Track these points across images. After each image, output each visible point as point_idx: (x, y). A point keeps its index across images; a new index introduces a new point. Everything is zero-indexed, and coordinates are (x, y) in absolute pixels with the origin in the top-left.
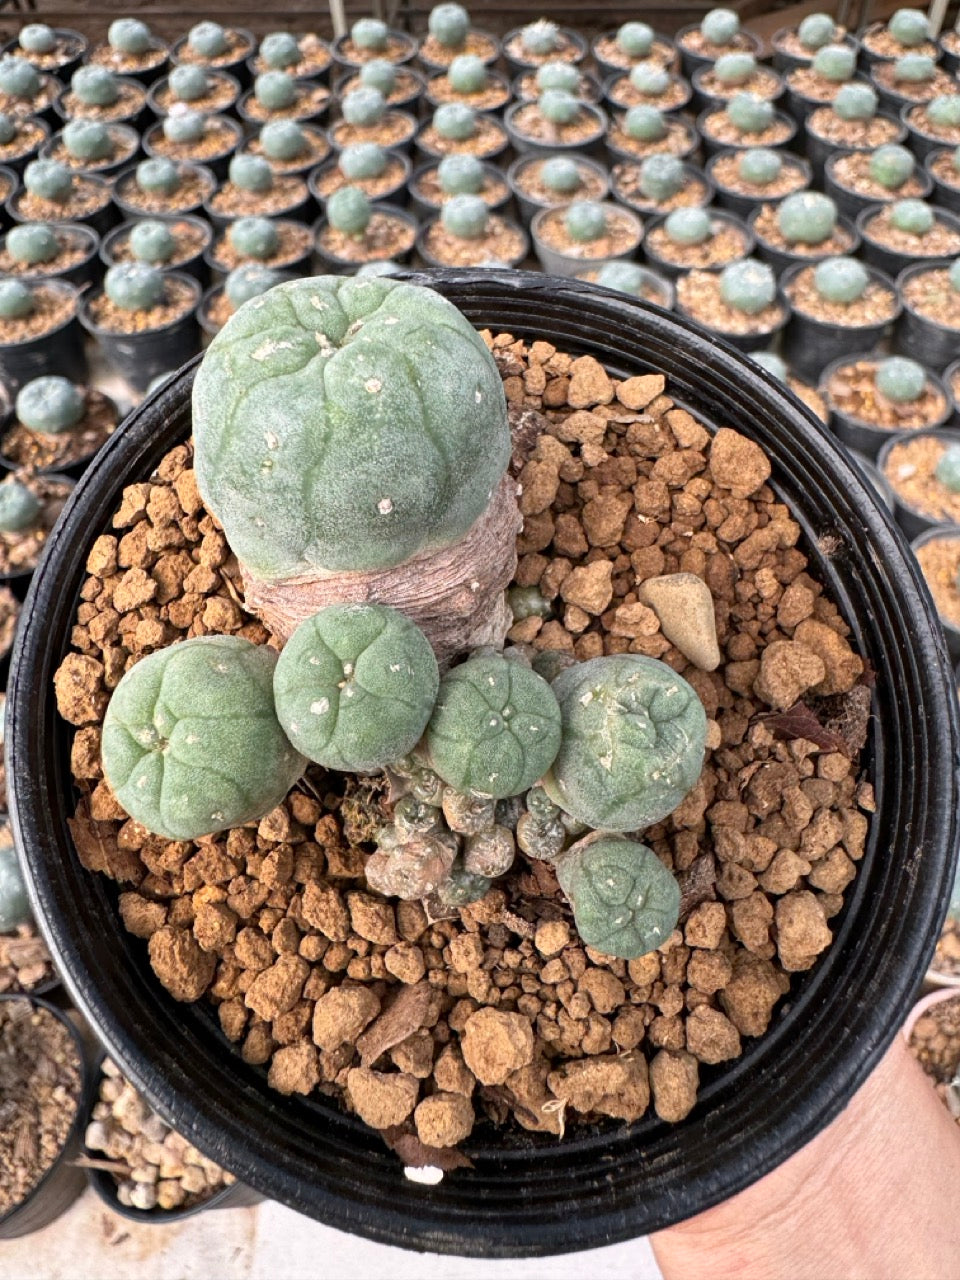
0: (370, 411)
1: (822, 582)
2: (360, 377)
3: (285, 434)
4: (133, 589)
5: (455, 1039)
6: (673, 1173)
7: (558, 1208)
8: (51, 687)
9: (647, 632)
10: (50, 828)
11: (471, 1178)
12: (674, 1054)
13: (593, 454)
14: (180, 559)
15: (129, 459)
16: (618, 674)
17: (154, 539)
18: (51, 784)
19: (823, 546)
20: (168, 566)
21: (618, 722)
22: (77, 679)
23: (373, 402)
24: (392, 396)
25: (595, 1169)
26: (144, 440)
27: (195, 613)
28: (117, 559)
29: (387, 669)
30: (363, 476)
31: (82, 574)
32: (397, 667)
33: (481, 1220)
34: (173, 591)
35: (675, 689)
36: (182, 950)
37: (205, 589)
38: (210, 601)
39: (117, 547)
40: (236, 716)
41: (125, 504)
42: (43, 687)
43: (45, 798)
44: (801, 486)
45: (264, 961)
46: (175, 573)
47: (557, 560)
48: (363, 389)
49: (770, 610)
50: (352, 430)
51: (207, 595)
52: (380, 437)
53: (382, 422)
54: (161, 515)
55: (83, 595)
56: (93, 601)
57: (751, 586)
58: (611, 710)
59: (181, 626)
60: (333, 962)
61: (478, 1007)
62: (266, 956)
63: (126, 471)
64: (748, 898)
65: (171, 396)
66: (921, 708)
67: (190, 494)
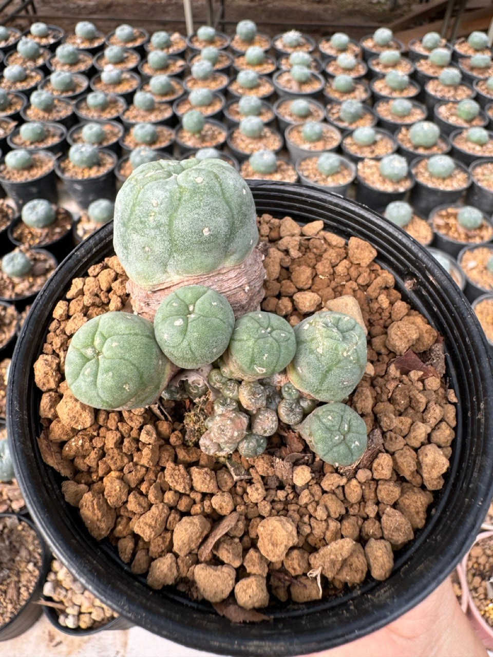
0: (199, 188)
1: (409, 302)
2: (193, 177)
4: (76, 322)
14: (99, 310)
15: (76, 265)
23: (200, 185)
24: (208, 183)
26: (84, 257)
28: (68, 311)
30: (196, 216)
31: (50, 319)
32: (215, 303)
36: (98, 503)
39: (68, 306)
40: (136, 334)
41: (73, 287)
42: (28, 369)
44: (392, 259)
45: (144, 508)
48: (195, 181)
50: (191, 196)
52: (203, 199)
53: (204, 193)
54: (90, 291)
55: (50, 329)
56: (55, 331)
60: (183, 505)
62: (145, 505)
64: (402, 449)
65: (97, 237)
66: (467, 339)
67: (105, 279)
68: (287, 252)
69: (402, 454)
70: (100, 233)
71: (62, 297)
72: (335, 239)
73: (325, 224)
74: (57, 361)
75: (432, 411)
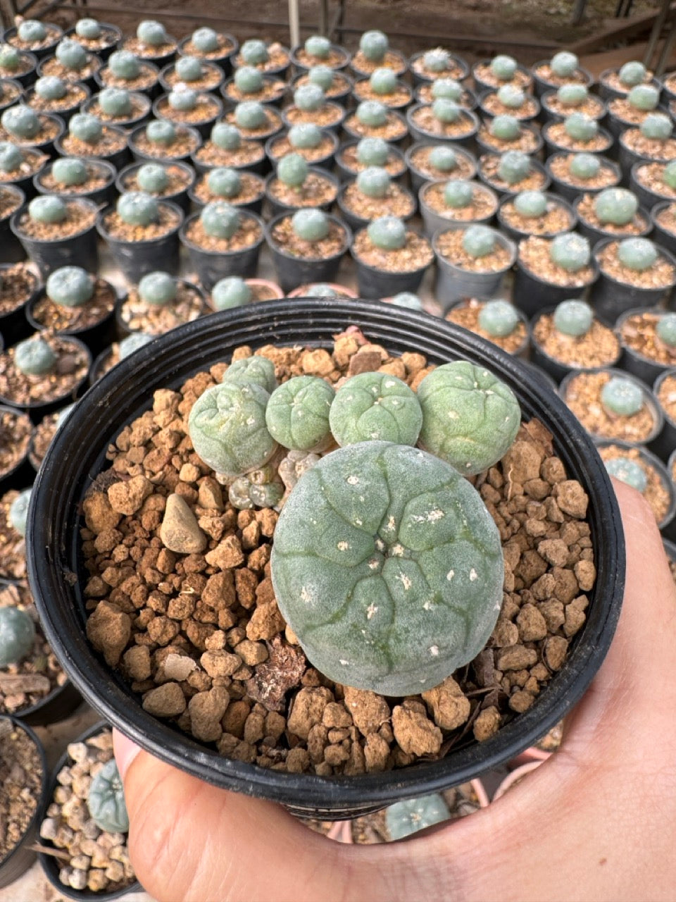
4: (553, 549)
5: (338, 369)
6: (250, 319)
8: (587, 491)
9: (208, 517)
11: (334, 330)
13: (217, 639)
16: (230, 430)
17: (549, 581)
19: (73, 578)
20: (534, 564)
24: (340, 475)
25: (281, 332)
29: (354, 396)
32: (348, 399)
33: (328, 306)
34: (528, 554)
35: (201, 420)
41: (582, 609)
46: (529, 563)
47: (256, 568)
49: (124, 541)
52: (349, 456)
57: (131, 553)
59: (516, 535)
61: (328, 375)
67: (531, 612)
68: (229, 648)
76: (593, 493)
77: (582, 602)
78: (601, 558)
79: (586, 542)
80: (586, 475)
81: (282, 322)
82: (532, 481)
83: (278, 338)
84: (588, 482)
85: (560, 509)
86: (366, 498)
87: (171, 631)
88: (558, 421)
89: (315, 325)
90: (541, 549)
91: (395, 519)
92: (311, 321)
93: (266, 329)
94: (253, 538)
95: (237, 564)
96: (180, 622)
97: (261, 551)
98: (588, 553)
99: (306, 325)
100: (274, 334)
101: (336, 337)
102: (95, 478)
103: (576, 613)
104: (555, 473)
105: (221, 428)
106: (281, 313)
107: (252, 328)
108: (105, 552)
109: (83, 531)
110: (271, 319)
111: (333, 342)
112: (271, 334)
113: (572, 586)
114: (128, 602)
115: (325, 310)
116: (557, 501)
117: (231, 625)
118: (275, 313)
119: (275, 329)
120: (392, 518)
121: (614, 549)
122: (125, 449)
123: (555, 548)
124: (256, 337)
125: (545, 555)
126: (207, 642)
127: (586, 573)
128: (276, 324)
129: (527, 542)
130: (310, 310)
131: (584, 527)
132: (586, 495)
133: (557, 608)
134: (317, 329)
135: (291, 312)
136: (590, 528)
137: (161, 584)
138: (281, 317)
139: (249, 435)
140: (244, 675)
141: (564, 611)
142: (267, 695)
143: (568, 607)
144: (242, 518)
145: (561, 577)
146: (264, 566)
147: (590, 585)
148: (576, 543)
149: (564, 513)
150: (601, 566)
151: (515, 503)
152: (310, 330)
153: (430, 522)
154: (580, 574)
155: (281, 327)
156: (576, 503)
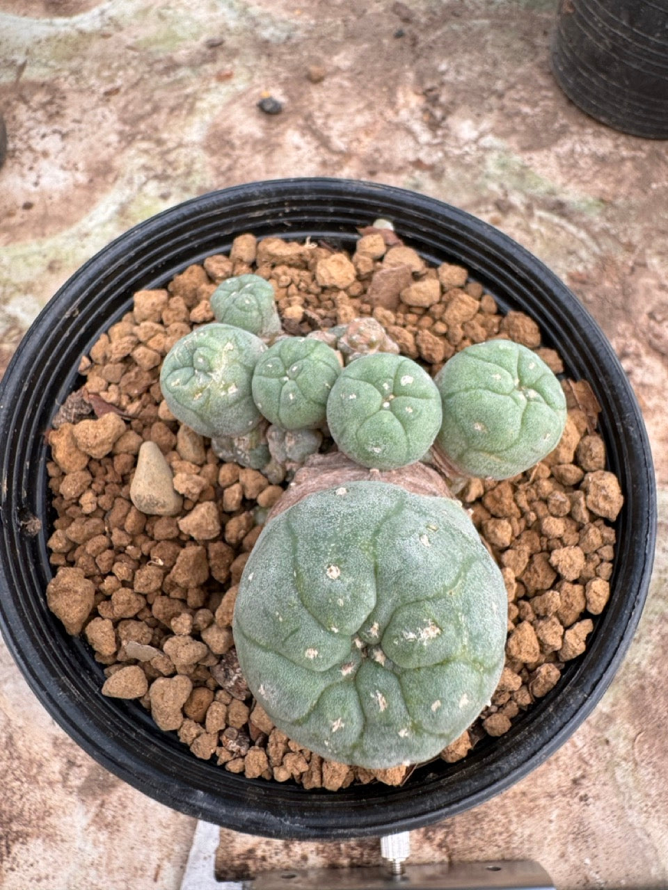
0: (339, 550)
1: (50, 506)
2: (343, 582)
3: (412, 539)
4: (568, 560)
5: (359, 277)
6: (255, 203)
7: (314, 197)
8: (624, 491)
9: (184, 476)
10: (610, 399)
11: (358, 222)
12: (241, 260)
13: (183, 624)
14: (532, 583)
15: (582, 675)
16: (207, 400)
17: (555, 599)
18: (615, 428)
19: (36, 525)
20: (542, 578)
21: (215, 362)
22: (604, 492)
23: (335, 557)
24: (319, 561)
25: (294, 219)
26: (570, 693)
27: (518, 538)
28: (585, 591)
29: (358, 395)
30: (352, 505)
31: (613, 581)
32: (351, 397)
33: (353, 194)
34: (537, 558)
35: (173, 384)
36: (518, 331)
37: (509, 552)
38: (508, 543)
39: (587, 602)
40: (467, 390)
41: (583, 636)
42: (630, 491)
43: (617, 416)
44: (32, 569)
45: (469, 325)
46: (536, 572)
47: (233, 541)
48: (342, 569)
49: (94, 486)
50: (356, 535)
51: (508, 548)
52: (334, 529)
53: (330, 540)
54: (550, 623)
55: (610, 565)
56: (602, 561)
57: (100, 503)
58: (217, 375)
59: (529, 532)
60: (426, 321)
61: (346, 290)
62: (466, 327)
63: (584, 665)
64: (174, 321)
65: (548, 733)
66: (25, 389)
67: (526, 634)
68: (196, 635)
69: (178, 314)
70: (541, 740)
71: (598, 620)
72: (101, 634)
73: (101, 687)
74: (589, 497)
75: (120, 347)
76: (631, 499)
77: (586, 627)
78: (620, 583)
79: (608, 553)
80: (628, 473)
81: (295, 208)
82: (562, 466)
83: (289, 225)
84: (629, 482)
85: (587, 508)
86: (345, 601)
87: (137, 605)
88: (613, 395)
89: (335, 214)
90: (554, 560)
91: (380, 628)
92: (331, 209)
93: (275, 216)
94: (234, 502)
95: (212, 537)
96: (145, 596)
97: (240, 522)
98: (606, 569)
99: (326, 214)
100: (285, 221)
101: (361, 230)
102: (63, 402)
103: (576, 640)
104: (592, 459)
105: (197, 397)
106: (294, 197)
107: (257, 214)
108: (71, 499)
109: (49, 466)
110: (281, 204)
111: (356, 236)
112: (281, 220)
113: (579, 608)
114: (93, 565)
115: (349, 198)
116: (585, 499)
117: (200, 605)
118: (286, 197)
119: (286, 215)
120: (376, 625)
121: (637, 580)
122: (101, 361)
123: (570, 559)
124: (262, 223)
125: (557, 566)
126: (173, 623)
127: (599, 595)
128: (287, 210)
129: (541, 542)
130: (330, 197)
131: (609, 534)
132: (622, 498)
133: (556, 633)
134: (339, 219)
135: (306, 197)
136: (617, 536)
137: (129, 548)
138: (292, 203)
139: (230, 406)
140: (211, 662)
141: (563, 637)
142: (232, 683)
143: (568, 632)
144: (224, 476)
145: (568, 596)
146: (243, 538)
147: (600, 610)
148: (596, 552)
149: (591, 512)
150: (617, 594)
151: (536, 490)
152: (330, 219)
153: (422, 642)
154: (591, 594)
155: (293, 213)
156: (607, 507)
